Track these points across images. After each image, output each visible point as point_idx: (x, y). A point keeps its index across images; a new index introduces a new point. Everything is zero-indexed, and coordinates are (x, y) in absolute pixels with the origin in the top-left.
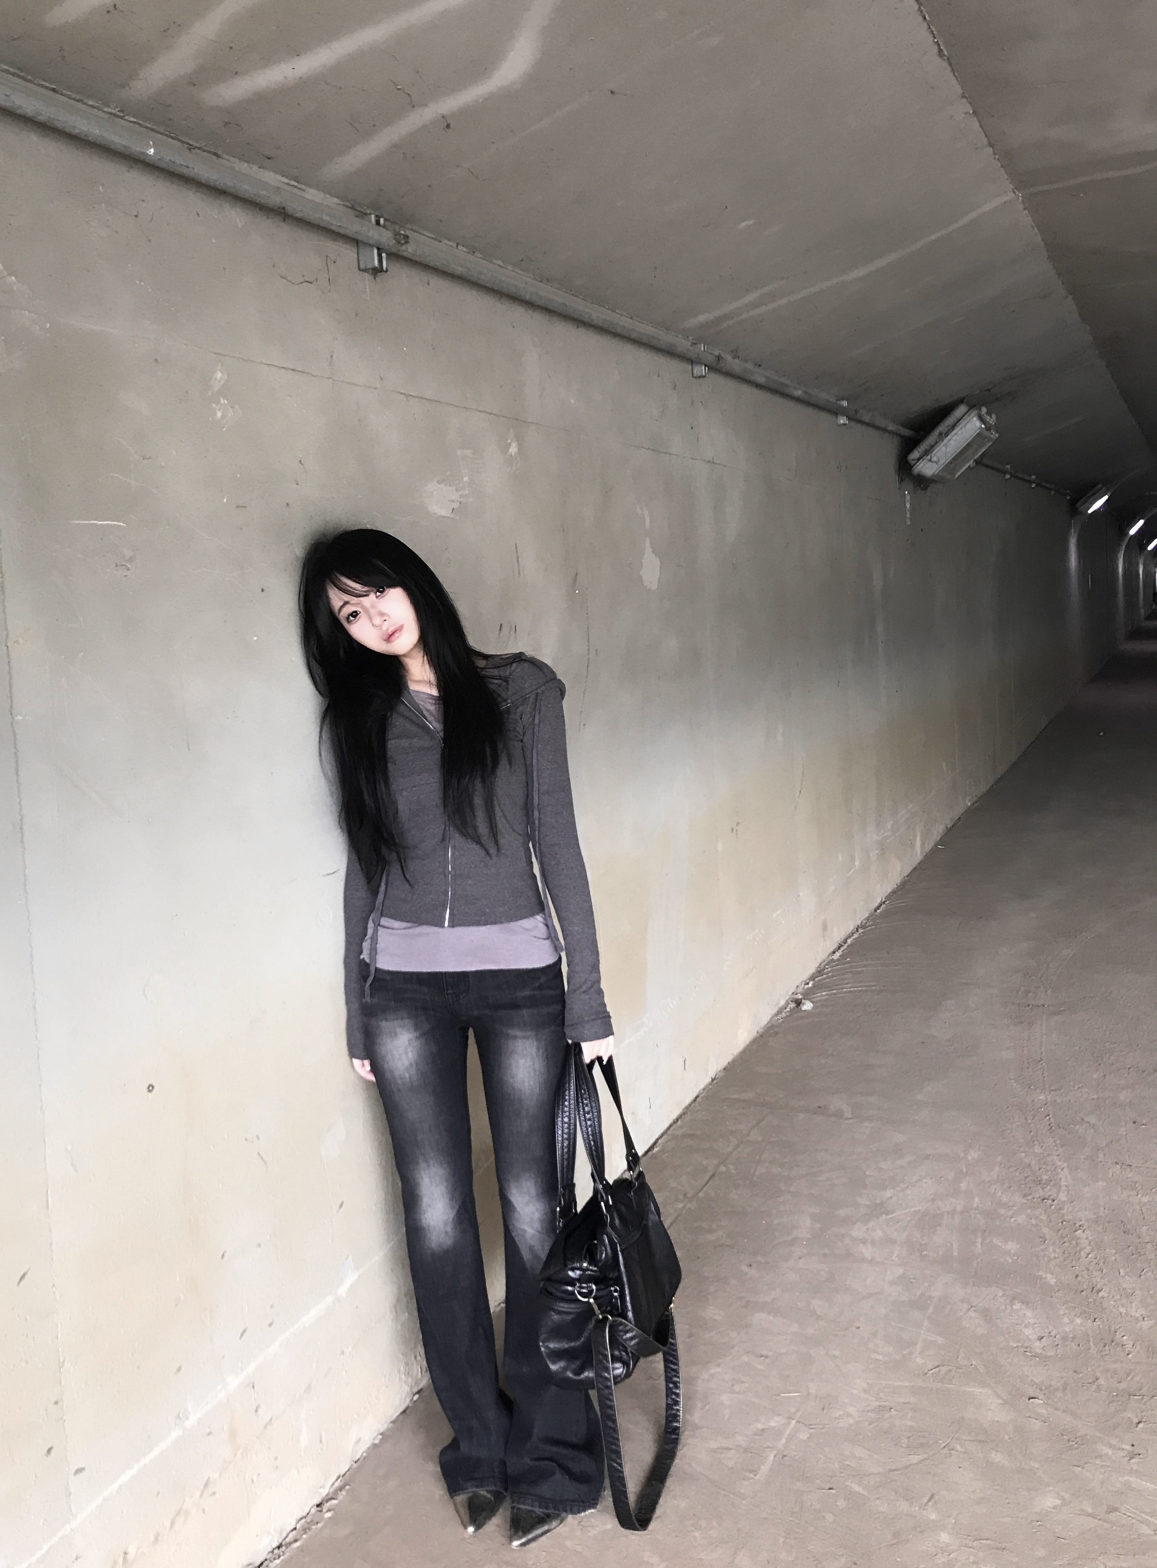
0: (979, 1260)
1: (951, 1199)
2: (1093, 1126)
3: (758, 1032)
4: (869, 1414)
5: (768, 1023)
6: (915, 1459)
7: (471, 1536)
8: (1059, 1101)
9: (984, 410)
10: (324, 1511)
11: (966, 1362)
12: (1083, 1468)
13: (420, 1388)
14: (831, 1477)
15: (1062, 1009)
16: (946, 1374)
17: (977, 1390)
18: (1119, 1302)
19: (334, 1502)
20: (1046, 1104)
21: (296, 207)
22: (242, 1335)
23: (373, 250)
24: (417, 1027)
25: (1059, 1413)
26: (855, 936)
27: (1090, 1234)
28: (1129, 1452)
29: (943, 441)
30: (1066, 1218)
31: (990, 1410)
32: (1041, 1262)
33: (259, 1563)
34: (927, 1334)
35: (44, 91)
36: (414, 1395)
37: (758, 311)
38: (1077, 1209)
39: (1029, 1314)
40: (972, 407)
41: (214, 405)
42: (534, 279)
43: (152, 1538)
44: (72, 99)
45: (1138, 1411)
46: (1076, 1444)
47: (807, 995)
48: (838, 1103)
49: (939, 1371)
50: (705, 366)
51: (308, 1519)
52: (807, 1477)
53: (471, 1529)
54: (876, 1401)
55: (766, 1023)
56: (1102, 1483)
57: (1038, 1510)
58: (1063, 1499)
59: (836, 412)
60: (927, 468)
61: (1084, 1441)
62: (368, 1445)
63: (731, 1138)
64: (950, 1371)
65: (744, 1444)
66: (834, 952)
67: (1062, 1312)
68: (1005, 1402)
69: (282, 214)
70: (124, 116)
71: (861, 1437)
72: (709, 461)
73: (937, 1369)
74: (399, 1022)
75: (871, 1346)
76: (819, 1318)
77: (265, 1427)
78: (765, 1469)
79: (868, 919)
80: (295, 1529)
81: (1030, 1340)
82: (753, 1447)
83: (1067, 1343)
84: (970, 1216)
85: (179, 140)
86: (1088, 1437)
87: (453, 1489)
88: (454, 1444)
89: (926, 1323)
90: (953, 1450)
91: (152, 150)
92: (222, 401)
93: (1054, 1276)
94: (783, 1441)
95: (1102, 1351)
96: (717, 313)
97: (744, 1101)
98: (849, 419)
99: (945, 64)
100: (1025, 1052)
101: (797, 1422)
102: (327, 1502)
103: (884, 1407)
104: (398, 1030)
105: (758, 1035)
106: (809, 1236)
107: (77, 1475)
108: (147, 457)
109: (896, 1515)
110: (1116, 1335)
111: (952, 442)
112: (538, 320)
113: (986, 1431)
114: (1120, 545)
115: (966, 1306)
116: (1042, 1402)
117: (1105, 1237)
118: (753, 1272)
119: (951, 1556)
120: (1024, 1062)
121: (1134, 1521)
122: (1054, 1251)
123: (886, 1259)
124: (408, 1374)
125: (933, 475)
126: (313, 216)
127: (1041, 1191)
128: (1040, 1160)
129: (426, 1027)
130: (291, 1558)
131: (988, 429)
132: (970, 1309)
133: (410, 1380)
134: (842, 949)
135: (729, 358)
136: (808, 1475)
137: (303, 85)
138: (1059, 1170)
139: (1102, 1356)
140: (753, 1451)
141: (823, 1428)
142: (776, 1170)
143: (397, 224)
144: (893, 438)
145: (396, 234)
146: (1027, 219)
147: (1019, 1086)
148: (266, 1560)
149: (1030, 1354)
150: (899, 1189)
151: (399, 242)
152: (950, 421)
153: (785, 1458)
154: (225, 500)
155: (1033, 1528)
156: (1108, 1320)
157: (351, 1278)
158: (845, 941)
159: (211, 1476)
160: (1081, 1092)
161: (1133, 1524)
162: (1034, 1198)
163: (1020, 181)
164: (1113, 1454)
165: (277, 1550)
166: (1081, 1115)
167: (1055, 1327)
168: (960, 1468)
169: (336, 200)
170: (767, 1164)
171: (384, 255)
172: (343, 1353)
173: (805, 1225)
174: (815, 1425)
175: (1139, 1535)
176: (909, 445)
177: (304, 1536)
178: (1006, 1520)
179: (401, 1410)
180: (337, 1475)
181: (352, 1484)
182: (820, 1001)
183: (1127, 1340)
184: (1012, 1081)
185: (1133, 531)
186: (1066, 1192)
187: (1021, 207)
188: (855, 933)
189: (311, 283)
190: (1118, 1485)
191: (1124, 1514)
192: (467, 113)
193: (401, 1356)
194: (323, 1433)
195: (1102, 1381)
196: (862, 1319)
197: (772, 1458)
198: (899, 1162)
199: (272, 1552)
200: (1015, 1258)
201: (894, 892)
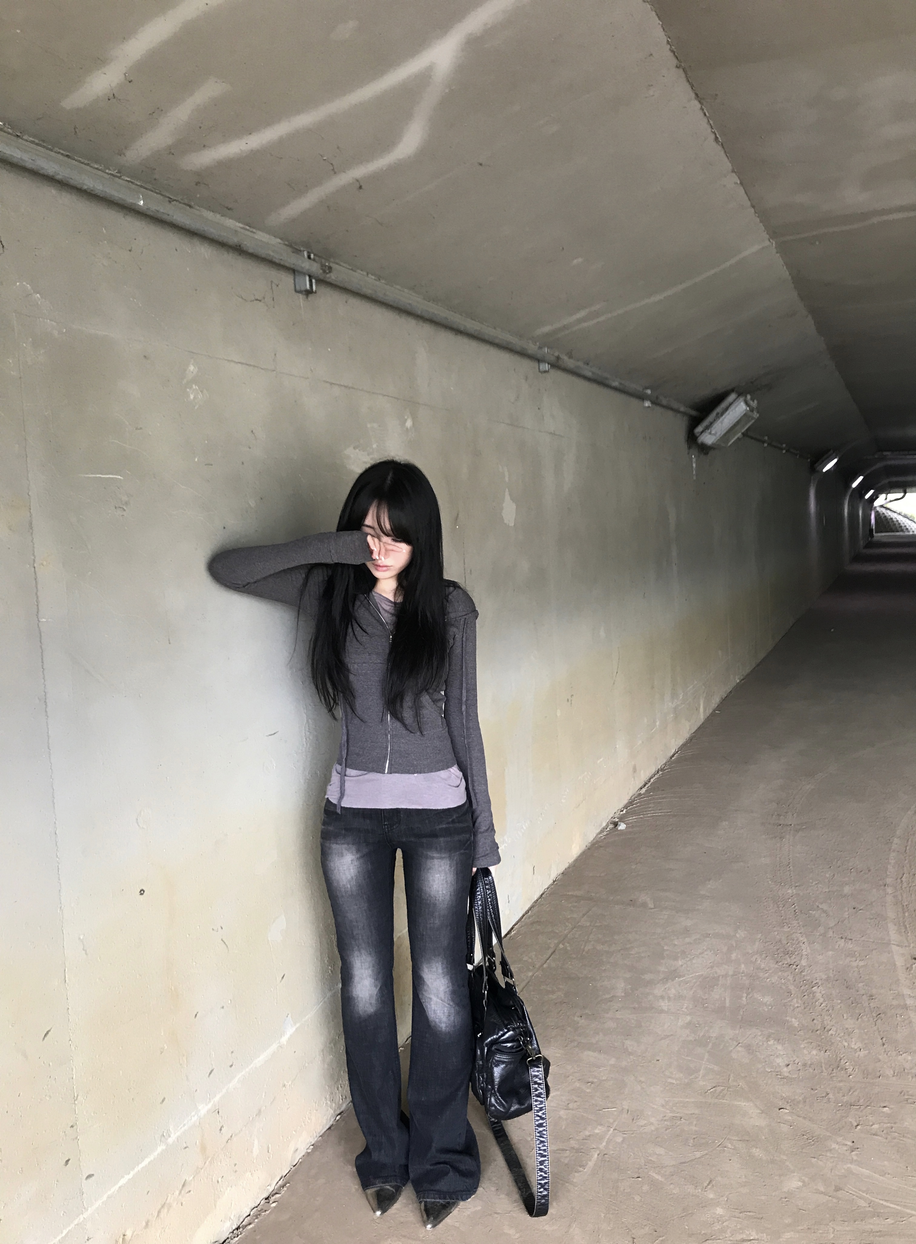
0: (744, 1010)
1: (724, 966)
2: (825, 912)
3: (586, 846)
4: (666, 1123)
5: (594, 839)
6: (698, 1154)
7: (378, 1218)
8: (801, 894)
9: (749, 397)
10: (271, 1202)
11: (735, 1084)
12: (818, 1159)
13: (341, 1110)
14: (639, 1169)
15: (804, 827)
16: (721, 1092)
17: (743, 1104)
18: (842, 1038)
19: (277, 1196)
20: (792, 896)
21: (249, 245)
22: (210, 1073)
23: (305, 277)
24: (358, 851)
25: (801, 1119)
26: (656, 776)
27: (822, 989)
28: (851, 1147)
29: (719, 419)
30: (805, 978)
31: (752, 1117)
32: (788, 1010)
33: (223, 1241)
34: (708, 1063)
35: (61, 157)
36: (337, 1116)
37: (585, 325)
38: (813, 972)
39: (779, 1047)
40: (740, 395)
41: (188, 390)
42: (424, 299)
43: (144, 1224)
44: (82, 163)
45: (857, 1117)
46: (813, 1141)
47: (622, 819)
48: (644, 897)
49: (716, 1090)
50: (548, 364)
51: (259, 1208)
52: (621, 1169)
53: (378, 1213)
54: (670, 1113)
55: (592, 839)
56: (832, 1170)
57: (785, 1190)
58: (803, 1182)
59: (642, 397)
60: (708, 439)
61: (819, 1139)
62: (303, 1153)
63: (567, 924)
64: (723, 1090)
65: (576, 1146)
66: (641, 788)
67: (802, 1046)
68: (763, 1112)
69: (239, 250)
70: (121, 176)
71: (660, 1139)
72: (551, 433)
73: (714, 1089)
74: (346, 846)
75: (667, 1073)
76: (630, 1054)
77: (227, 1142)
78: (591, 1164)
79: (665, 764)
80: (249, 1215)
81: (780, 1066)
82: (582, 1149)
83: (806, 1068)
84: (739, 977)
85: (162, 195)
86: (821, 1136)
87: (365, 1184)
88: (367, 1152)
89: (707, 1056)
90: (725, 1147)
91: (142, 203)
92: (194, 387)
93: (798, 1020)
94: (604, 1144)
95: (831, 1073)
96: (557, 325)
97: (577, 896)
98: (652, 403)
99: (720, 148)
100: (778, 859)
101: (614, 1130)
102: (273, 1196)
103: (676, 1117)
104: (345, 852)
105: (587, 848)
106: (623, 994)
107: (88, 1180)
108: (139, 427)
109: (685, 1196)
110: (840, 1062)
111: (725, 420)
112: (427, 329)
113: (749, 1133)
114: (845, 496)
115: (736, 1043)
116: (788, 1111)
117: (834, 992)
118: (582, 1022)
119: (724, 1224)
120: (777, 866)
121: (855, 1197)
122: (797, 1002)
123: (678, 1010)
124: (332, 1101)
125: (713, 444)
126: (262, 252)
127: (788, 959)
128: (788, 936)
129: (365, 850)
130: (246, 1237)
131: (752, 410)
132: (737, 1045)
133: (334, 1105)
134: (647, 786)
135: (565, 358)
136: (622, 1168)
137: (254, 155)
138: (801, 944)
139: (831, 1077)
140: (582, 1151)
141: (632, 1134)
142: (599, 947)
143: (323, 258)
144: (684, 416)
145: (323, 266)
146: (779, 261)
147: (773, 883)
148: (228, 1238)
149: (780, 1077)
150: (688, 959)
151: (324, 271)
152: (723, 405)
153: (606, 1156)
154: (196, 460)
155: (782, 1203)
156: (835, 1052)
157: (290, 1031)
158: (649, 780)
159: (187, 1179)
160: (817, 887)
161: (853, 1199)
162: (783, 964)
163: (773, 233)
164: (839, 1148)
165: (236, 1230)
166: (817, 904)
167: (798, 1057)
168: (730, 1160)
169: (279, 240)
170: (592, 943)
171: (314, 281)
172: (284, 1086)
173: (620, 987)
174: (627, 1131)
175: (858, 1207)
176: (695, 422)
177: (256, 1220)
178: (763, 1198)
179: (327, 1127)
180: (280, 1176)
181: (291, 1183)
182: (631, 823)
183: (849, 1065)
184: (769, 880)
185: (855, 485)
186: (806, 960)
187: (774, 251)
188: (656, 774)
189: (260, 301)
190: (843, 1171)
191: (847, 1192)
192: (376, 178)
193: (327, 1087)
194: (270, 1146)
195: (831, 1096)
196: (661, 1054)
197: (596, 1156)
198: (688, 940)
199: (233, 1232)
200: (770, 1007)
201: (684, 745)
